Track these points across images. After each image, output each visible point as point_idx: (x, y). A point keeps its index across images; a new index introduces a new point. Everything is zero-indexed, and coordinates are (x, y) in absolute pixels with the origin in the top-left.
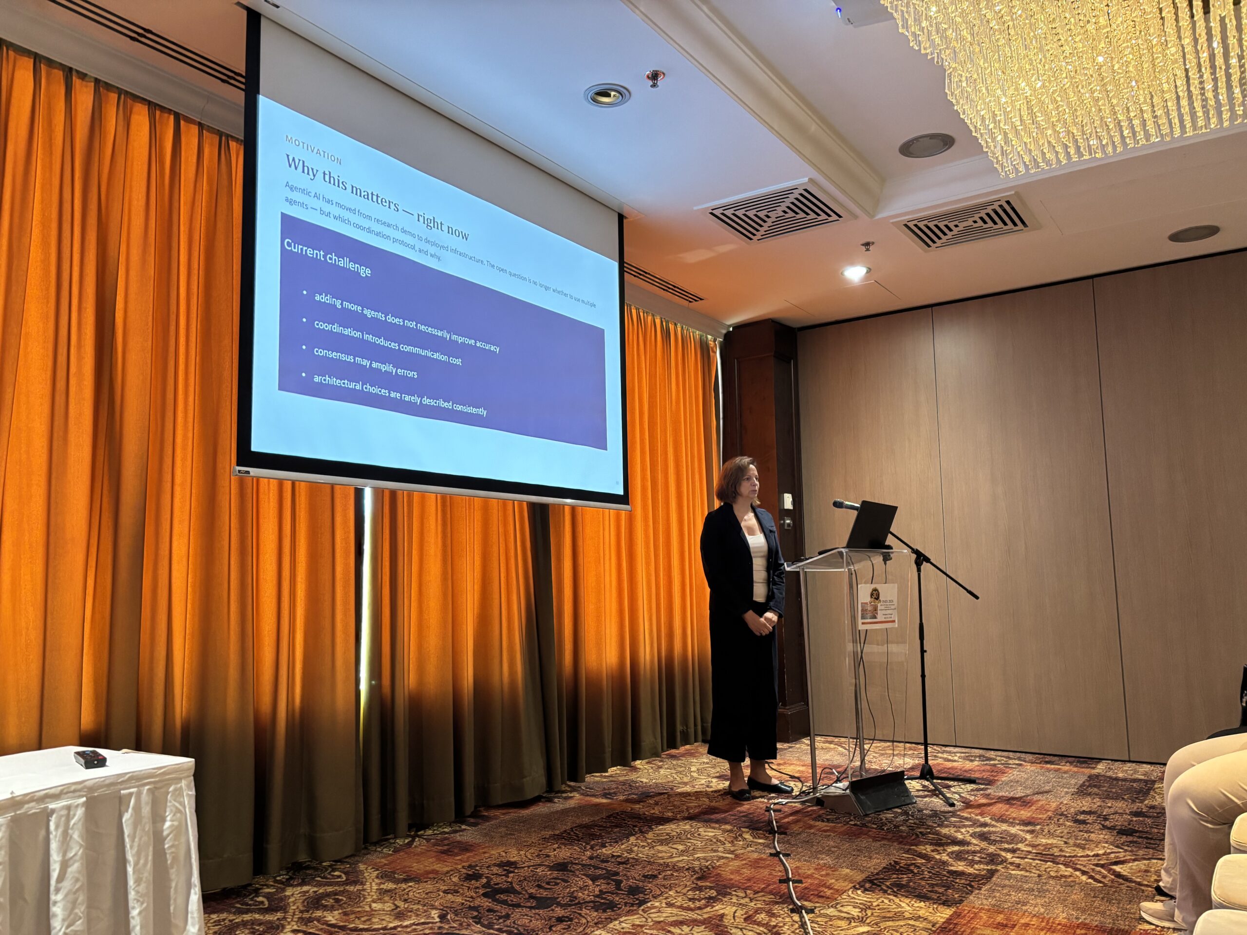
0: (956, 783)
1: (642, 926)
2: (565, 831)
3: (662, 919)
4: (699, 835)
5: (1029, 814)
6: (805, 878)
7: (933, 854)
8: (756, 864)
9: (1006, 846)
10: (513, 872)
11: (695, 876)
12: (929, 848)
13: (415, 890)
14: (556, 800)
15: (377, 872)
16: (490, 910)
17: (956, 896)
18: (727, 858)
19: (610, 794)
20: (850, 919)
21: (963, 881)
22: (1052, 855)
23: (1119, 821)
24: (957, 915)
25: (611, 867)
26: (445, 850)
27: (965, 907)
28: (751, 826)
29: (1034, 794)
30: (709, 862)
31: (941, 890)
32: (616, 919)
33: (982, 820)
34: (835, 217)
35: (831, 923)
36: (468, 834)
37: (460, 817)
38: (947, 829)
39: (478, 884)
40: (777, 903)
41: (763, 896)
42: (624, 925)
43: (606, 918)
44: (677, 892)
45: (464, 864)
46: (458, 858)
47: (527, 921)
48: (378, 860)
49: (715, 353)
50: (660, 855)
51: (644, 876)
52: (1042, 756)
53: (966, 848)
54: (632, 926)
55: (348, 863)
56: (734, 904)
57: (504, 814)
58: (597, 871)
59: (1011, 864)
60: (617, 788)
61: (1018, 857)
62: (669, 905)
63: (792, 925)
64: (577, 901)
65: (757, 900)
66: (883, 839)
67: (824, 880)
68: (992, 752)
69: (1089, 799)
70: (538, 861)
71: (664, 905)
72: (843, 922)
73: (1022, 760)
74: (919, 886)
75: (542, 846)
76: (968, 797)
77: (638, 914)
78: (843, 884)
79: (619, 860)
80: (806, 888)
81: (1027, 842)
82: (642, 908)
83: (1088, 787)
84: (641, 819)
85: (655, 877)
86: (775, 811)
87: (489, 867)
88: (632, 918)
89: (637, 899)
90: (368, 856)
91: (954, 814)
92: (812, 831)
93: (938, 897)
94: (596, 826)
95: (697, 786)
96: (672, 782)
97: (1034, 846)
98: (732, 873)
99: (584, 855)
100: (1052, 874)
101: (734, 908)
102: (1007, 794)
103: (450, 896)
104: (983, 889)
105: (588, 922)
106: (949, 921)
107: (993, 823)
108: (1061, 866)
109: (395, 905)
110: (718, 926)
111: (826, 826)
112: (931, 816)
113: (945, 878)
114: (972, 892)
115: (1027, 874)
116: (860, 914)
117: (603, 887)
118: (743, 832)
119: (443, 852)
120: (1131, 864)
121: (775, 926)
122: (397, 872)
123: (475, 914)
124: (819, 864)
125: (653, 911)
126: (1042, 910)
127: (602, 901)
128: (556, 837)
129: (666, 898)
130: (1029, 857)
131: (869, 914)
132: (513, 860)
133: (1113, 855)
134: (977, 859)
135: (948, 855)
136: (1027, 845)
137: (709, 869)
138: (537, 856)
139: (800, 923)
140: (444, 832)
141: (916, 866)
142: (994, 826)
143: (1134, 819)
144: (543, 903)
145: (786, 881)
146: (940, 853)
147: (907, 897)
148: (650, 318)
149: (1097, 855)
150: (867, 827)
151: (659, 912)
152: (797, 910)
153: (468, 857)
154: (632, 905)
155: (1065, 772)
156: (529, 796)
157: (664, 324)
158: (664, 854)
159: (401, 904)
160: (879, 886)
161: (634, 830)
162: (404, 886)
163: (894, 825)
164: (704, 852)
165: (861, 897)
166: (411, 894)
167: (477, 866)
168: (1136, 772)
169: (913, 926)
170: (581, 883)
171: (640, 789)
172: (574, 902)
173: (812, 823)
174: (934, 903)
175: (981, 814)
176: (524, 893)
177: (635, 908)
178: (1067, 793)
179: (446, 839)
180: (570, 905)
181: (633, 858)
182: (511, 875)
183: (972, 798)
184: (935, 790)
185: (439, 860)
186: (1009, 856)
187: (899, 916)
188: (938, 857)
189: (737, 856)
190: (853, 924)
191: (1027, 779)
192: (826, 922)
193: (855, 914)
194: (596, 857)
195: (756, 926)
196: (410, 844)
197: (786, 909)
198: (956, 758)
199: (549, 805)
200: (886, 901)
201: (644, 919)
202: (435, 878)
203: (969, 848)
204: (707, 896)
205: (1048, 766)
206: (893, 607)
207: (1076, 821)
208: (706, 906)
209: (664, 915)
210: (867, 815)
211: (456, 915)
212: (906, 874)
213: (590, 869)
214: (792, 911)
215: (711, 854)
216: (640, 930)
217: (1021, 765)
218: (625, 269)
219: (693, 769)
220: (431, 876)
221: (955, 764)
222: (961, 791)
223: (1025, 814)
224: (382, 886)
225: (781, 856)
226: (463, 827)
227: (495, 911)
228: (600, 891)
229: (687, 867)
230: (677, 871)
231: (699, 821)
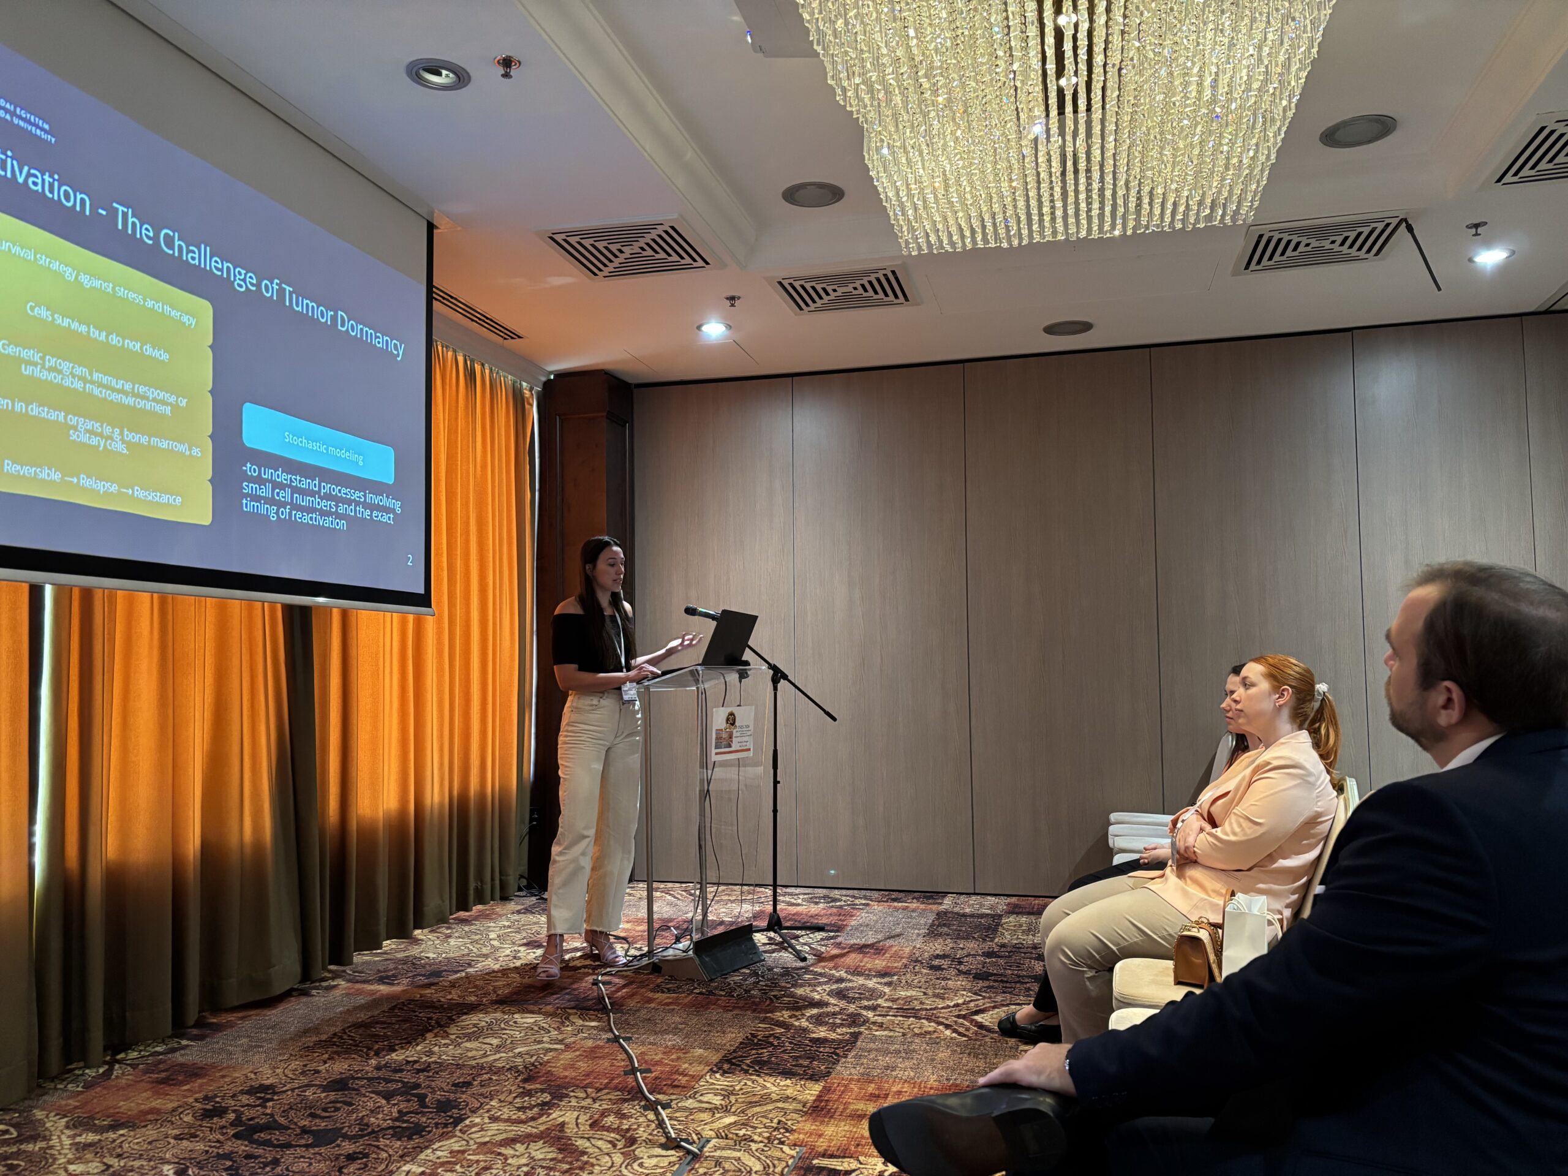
0: (803, 933)
1: (463, 1152)
2: (335, 1034)
3: (487, 1139)
4: (515, 1022)
5: (884, 963)
6: (654, 1065)
7: (791, 1020)
8: (592, 1054)
9: (866, 1003)
10: (272, 1100)
11: (520, 1078)
12: (786, 1014)
13: (130, 1139)
14: (314, 992)
15: (66, 1119)
16: (248, 1156)
17: (822, 1067)
18: (556, 1050)
19: (388, 977)
20: (713, 1110)
21: (827, 1050)
22: (913, 1009)
23: (973, 964)
24: (827, 1090)
25: (408, 1077)
26: (163, 1079)
27: (833, 1079)
28: (577, 1005)
29: (886, 939)
30: (534, 1058)
31: (806, 1063)
32: (427, 1148)
33: (837, 975)
34: (701, 263)
35: (692, 1117)
36: (192, 1052)
37: (179, 1028)
38: (802, 989)
39: (223, 1122)
40: (625, 1101)
41: (608, 1093)
42: (439, 1153)
43: (413, 1148)
44: (500, 1101)
45: (197, 1095)
46: (185, 1088)
47: (305, 1165)
48: (64, 1103)
49: (532, 405)
50: (470, 1054)
51: (454, 1085)
52: (887, 893)
53: (825, 1010)
54: (450, 1153)
55: (15, 1111)
56: (574, 1108)
57: (242, 1018)
58: (389, 1085)
59: (874, 1023)
60: (396, 968)
61: (879, 1015)
62: (494, 1119)
63: (648, 1126)
64: (370, 1130)
65: (601, 1100)
66: (734, 1008)
67: (676, 1066)
68: (836, 892)
69: (940, 940)
70: (304, 1080)
71: (487, 1120)
72: (706, 1114)
73: (868, 899)
74: (781, 1061)
75: (305, 1059)
76: (819, 948)
77: (456, 1136)
78: (699, 1069)
79: (416, 1066)
80: (656, 1078)
81: (886, 997)
82: (459, 1128)
83: (938, 926)
84: (436, 1008)
85: (468, 1084)
86: (604, 983)
87: (234, 1096)
88: (448, 1142)
89: (451, 1117)
90: (46, 1098)
91: (806, 970)
92: (652, 1005)
93: (804, 1071)
94: (377, 1023)
95: (501, 959)
96: (468, 955)
97: (894, 1001)
98: (565, 1069)
99: (368, 1065)
100: (917, 1031)
101: (576, 1114)
102: (858, 941)
103: (185, 1143)
104: (850, 1056)
105: (390, 1156)
106: (819, 1098)
107: (849, 977)
108: (923, 1021)
109: (105, 1164)
110: (559, 1138)
111: (668, 998)
112: (782, 975)
113: (808, 1048)
114: (838, 1061)
115: (891, 1034)
116: (723, 1103)
117: (402, 1106)
118: (570, 1014)
119: (163, 1081)
120: (991, 1013)
121: (628, 1130)
122: (98, 1116)
123: (229, 1163)
124: (667, 1047)
125: (473, 1130)
126: (912, 1074)
127: (405, 1125)
128: (323, 1044)
129: (488, 1111)
130: (891, 1013)
131: (733, 1102)
132: (268, 1082)
133: (972, 1004)
134: (838, 1021)
135: (807, 1020)
136: (886, 1000)
137: (536, 1066)
138: (301, 1073)
139: (657, 1122)
140: (156, 1052)
141: (775, 1037)
142: (850, 981)
143: (988, 960)
144: (322, 1138)
145: (633, 1071)
146: (799, 1019)
147: (771, 1076)
148: (450, 354)
149: (957, 1005)
150: (715, 995)
151: (482, 1130)
152: (652, 1106)
153: (201, 1086)
154: (446, 1125)
155: (914, 911)
156: (278, 989)
157: (468, 362)
158: (474, 1053)
159: (115, 1163)
160: (739, 1066)
161: (429, 1024)
162: (112, 1135)
163: (745, 990)
164: (526, 1045)
165: (721, 1081)
166: (126, 1146)
167: (216, 1096)
168: (982, 906)
169: (783, 1108)
170: (370, 1105)
171: (428, 968)
172: (367, 1131)
173: (651, 995)
174: (801, 1079)
175: (836, 968)
176: (292, 1127)
177: (450, 1129)
178: (918, 935)
179: (161, 1062)
180: (362, 1136)
181: (436, 1062)
182: (270, 1104)
183: (823, 949)
184: (782, 943)
185: (158, 1094)
186: (870, 1014)
187: (765, 1099)
188: (797, 1024)
189: (568, 1046)
190: (717, 1115)
191: (877, 921)
192: (686, 1117)
193: (718, 1103)
194: (385, 1066)
195: (605, 1133)
196: (108, 1074)
197: (637, 1107)
198: (799, 901)
199: (304, 999)
200: (749, 1083)
201: (464, 1143)
202: (157, 1120)
203: (829, 1009)
204: (539, 1101)
205: (896, 904)
206: (749, 733)
207: (932, 968)
208: (541, 1115)
209: (490, 1133)
210: (712, 980)
211: (201, 1168)
212: (765, 1048)
213: (379, 1083)
214: (645, 1108)
215: (534, 1047)
216: (462, 1157)
217: (867, 905)
218: (434, 295)
219: (492, 935)
220: (150, 1117)
221: (799, 909)
222: (811, 941)
223: (880, 963)
224: (78, 1139)
225: (621, 1040)
226: (184, 1042)
227: (256, 1157)
228: (399, 1112)
229: (508, 1066)
230: (495, 1073)
231: (510, 1005)
